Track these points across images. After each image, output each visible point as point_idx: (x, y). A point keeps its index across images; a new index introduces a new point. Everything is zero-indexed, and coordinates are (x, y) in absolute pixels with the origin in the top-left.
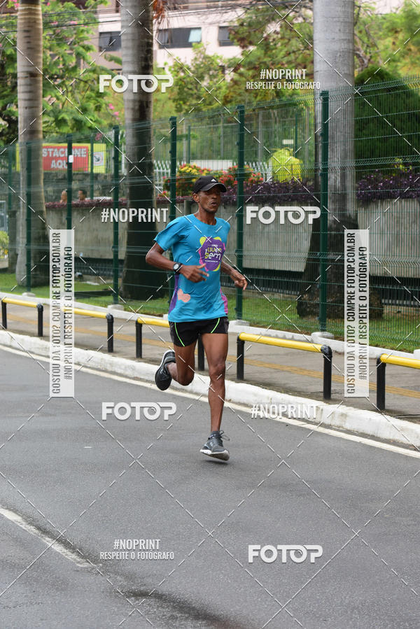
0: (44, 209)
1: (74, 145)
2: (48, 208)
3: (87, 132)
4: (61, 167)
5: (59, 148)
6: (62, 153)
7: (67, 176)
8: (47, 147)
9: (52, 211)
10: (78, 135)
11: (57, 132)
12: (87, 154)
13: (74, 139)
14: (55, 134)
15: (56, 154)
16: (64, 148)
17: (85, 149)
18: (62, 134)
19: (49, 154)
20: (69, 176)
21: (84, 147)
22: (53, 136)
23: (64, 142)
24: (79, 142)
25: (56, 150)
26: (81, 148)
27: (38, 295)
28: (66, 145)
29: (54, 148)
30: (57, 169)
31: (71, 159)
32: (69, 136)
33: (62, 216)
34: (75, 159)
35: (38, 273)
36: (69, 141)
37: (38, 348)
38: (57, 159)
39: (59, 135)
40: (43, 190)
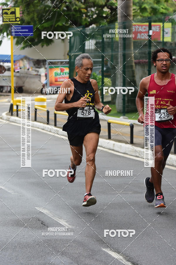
0: (134, 64)
1: (152, 24)
2: (136, 63)
3: (160, 16)
4: (143, 38)
5: (142, 26)
6: (144, 29)
7: (147, 44)
8: (135, 25)
9: (139, 65)
10: (154, 18)
11: (141, 16)
12: (160, 29)
13: (152, 20)
14: (139, 17)
15: (140, 30)
16: (145, 26)
17: (159, 27)
18: (144, 17)
19: (136, 30)
20: (150, 43)
21: (158, 25)
22: (138, 18)
23: (146, 22)
24: (155, 22)
25: (140, 27)
26: (156, 25)
27: (130, 118)
28: (148, 24)
29: (139, 26)
30: (141, 39)
31: (151, 33)
32: (149, 18)
33: (144, 68)
34: (153, 32)
35: (130, 104)
36: (150, 21)
37: (130, 151)
38: (141, 32)
39: (142, 18)
40: (133, 52)
